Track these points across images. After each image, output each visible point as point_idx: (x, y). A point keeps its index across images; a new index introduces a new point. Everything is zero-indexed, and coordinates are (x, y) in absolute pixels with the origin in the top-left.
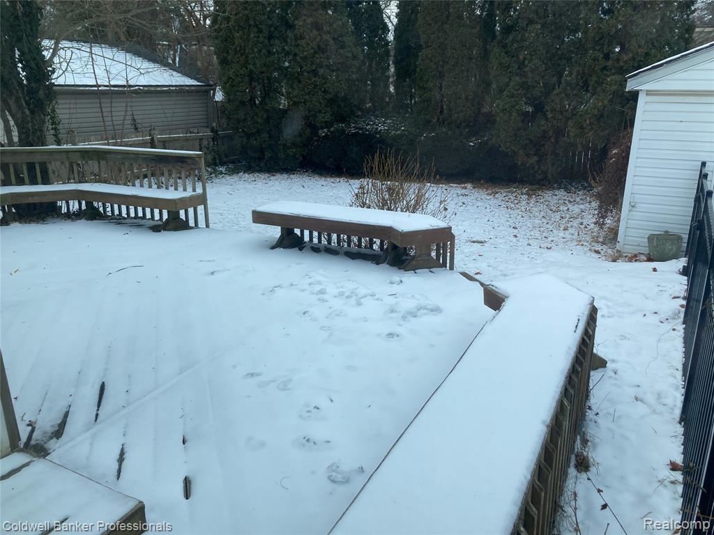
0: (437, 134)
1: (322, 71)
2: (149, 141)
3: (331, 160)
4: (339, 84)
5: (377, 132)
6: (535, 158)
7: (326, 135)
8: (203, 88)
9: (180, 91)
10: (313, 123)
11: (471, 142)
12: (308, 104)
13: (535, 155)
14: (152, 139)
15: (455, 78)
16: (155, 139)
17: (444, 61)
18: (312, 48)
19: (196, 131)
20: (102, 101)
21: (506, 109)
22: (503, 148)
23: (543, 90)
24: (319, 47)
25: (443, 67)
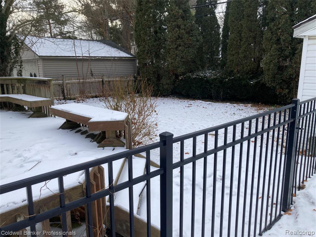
0: (235, 77)
1: (180, 48)
2: (101, 81)
3: (184, 91)
4: (189, 54)
5: (205, 77)
6: (287, 91)
7: (182, 79)
8: (132, 58)
9: (120, 59)
10: (176, 73)
11: (251, 82)
12: (173, 64)
13: (286, 89)
14: (103, 80)
15: (246, 48)
16: (104, 80)
17: (240, 40)
18: (175, 37)
19: (126, 77)
20: (78, 63)
21: (267, 63)
22: (268, 85)
23: (291, 51)
24: (179, 36)
25: (240, 43)
